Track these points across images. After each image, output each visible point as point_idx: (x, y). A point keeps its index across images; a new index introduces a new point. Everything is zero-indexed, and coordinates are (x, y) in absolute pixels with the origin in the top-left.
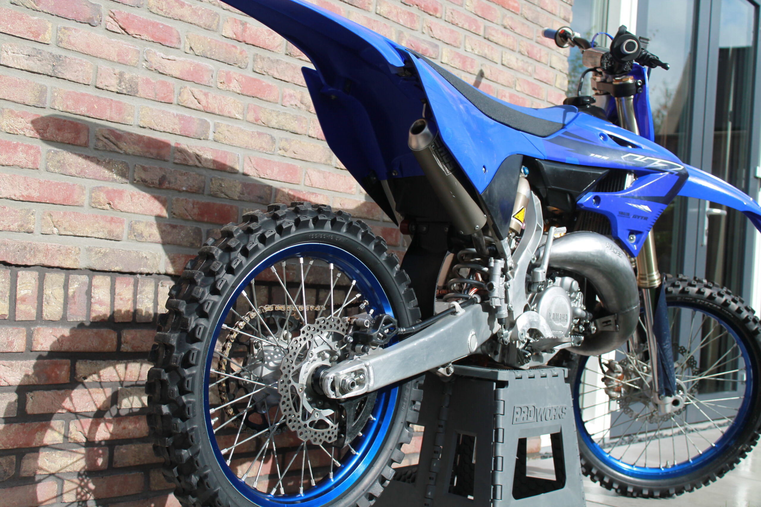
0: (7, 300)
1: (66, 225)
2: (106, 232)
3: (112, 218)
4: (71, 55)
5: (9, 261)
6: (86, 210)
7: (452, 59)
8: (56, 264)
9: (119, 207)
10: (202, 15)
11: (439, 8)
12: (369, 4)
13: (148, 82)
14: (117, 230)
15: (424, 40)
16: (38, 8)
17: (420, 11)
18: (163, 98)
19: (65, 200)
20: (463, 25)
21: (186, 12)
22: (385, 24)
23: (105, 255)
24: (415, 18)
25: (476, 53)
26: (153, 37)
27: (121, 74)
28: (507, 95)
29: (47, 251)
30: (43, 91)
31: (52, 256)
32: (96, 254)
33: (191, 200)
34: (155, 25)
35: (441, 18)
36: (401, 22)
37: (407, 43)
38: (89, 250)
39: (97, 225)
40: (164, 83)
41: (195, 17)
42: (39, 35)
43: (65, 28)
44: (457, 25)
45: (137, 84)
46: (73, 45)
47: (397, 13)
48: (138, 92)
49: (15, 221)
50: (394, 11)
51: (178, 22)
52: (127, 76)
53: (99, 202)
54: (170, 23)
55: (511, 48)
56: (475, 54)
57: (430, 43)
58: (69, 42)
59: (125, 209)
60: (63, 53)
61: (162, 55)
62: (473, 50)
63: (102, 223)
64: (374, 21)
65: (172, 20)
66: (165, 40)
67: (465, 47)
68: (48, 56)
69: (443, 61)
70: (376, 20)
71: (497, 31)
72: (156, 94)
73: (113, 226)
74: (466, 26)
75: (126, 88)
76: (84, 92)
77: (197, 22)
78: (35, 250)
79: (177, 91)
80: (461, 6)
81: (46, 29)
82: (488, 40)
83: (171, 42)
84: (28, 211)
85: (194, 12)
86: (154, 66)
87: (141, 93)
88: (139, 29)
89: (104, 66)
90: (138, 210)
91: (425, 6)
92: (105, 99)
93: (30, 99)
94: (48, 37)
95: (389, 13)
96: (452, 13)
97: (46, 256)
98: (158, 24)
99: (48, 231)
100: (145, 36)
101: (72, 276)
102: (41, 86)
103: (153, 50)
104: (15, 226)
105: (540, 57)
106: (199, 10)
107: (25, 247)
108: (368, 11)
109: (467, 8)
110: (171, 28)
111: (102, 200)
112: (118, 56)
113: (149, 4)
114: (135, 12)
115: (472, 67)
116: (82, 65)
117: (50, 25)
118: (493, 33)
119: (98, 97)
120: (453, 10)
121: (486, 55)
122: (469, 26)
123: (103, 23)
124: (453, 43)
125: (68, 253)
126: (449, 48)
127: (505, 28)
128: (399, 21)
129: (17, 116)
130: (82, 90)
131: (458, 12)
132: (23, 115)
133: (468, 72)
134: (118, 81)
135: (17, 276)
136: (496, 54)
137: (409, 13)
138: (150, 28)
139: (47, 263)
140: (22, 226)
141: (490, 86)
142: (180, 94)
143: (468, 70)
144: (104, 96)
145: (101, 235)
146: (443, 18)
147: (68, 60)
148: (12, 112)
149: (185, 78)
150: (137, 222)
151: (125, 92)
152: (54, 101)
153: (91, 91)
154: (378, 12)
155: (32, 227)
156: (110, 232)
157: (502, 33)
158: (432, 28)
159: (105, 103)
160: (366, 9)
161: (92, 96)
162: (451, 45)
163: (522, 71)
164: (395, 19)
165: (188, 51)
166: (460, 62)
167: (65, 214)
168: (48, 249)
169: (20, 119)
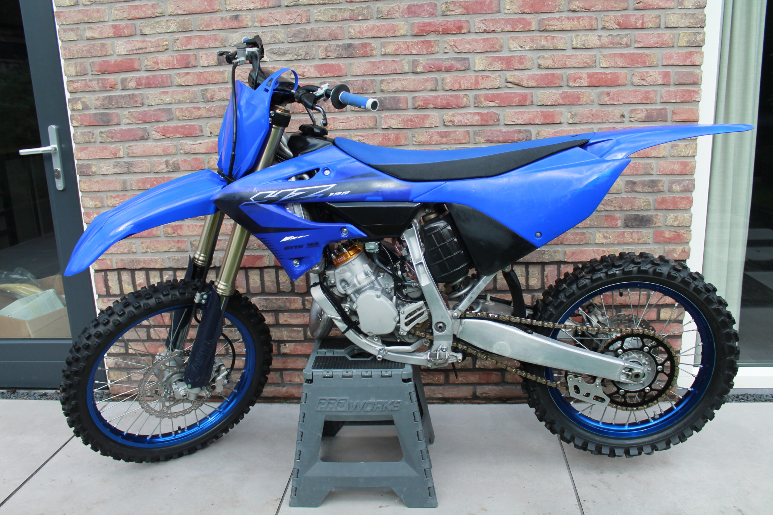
0: (131, 285)
1: (153, 247)
2: (176, 248)
3: (178, 241)
4: (136, 159)
5: (127, 267)
6: (163, 239)
7: (490, 64)
8: (152, 267)
9: (181, 234)
10: (215, 110)
11: (464, 25)
12: (371, 50)
13: (185, 161)
14: (183, 246)
15: (447, 59)
16: (113, 140)
17: (439, 36)
18: (197, 168)
19: (148, 235)
20: (503, 28)
21: (203, 113)
22: (393, 60)
23: (178, 260)
24: (432, 44)
25: (527, 48)
26: (183, 134)
27: (167, 162)
28: (585, 76)
29: (145, 262)
30: (125, 182)
31: (149, 263)
32: (173, 260)
33: (229, 223)
34: (183, 127)
35: (469, 32)
36: (414, 52)
37: (424, 67)
38: (169, 258)
39: (170, 245)
40: (196, 159)
41: (210, 113)
42: (117, 154)
43: (129, 146)
44: (494, 31)
45: (178, 164)
46: (136, 154)
47: (408, 46)
48: (180, 168)
49: (126, 248)
50: (404, 47)
51: (200, 120)
52: (171, 162)
53: (168, 234)
54: (193, 123)
55: (588, 28)
56: (525, 50)
57: (456, 59)
58: (133, 153)
59: (185, 234)
60: (131, 160)
61: (191, 143)
62: (521, 47)
63: (173, 244)
64: (380, 61)
65: (195, 120)
66: (191, 134)
67: (509, 48)
68: (123, 163)
69: (476, 70)
70: (381, 60)
71: (558, 19)
72: (192, 167)
73: (180, 245)
74: (509, 28)
75: (172, 168)
76: (147, 177)
77: (212, 115)
78: (138, 261)
79: (206, 162)
80: (499, 12)
81: (120, 150)
82: (545, 31)
83: (196, 133)
84: (131, 243)
85: (209, 110)
86: (187, 151)
87: (182, 168)
88: (173, 133)
89: (155, 159)
90: (194, 234)
91: (443, 29)
92: (160, 178)
93: (119, 187)
94: (121, 154)
95: (397, 49)
96: (484, 23)
97: (145, 263)
98: (185, 126)
99: (144, 251)
100: (178, 136)
101: (164, 272)
102: (123, 180)
103: (184, 142)
104: (126, 251)
105: (643, 24)
106: (211, 108)
107: (133, 261)
108: (372, 56)
109: (506, 11)
110: (194, 125)
111: (170, 232)
112: (163, 151)
113: (176, 116)
114: (169, 124)
115: (522, 63)
116: (143, 163)
117: (121, 147)
118: (551, 23)
119: (155, 178)
120: (485, 20)
121: (543, 46)
122: (512, 27)
123: (151, 136)
124: (489, 50)
125: (156, 261)
126: (483, 56)
127: (574, 11)
128: (411, 52)
129: (114, 198)
130: (147, 176)
131: (492, 20)
132: (118, 196)
133: (516, 70)
134: (165, 166)
135: (135, 274)
136: (561, 40)
137: (422, 42)
138: (180, 130)
139: (146, 266)
140: (129, 250)
141: (553, 74)
142: (208, 163)
143: (516, 67)
144: (159, 176)
145: (174, 250)
146: (472, 30)
147: (134, 163)
148: (111, 196)
149: (210, 152)
150: (194, 241)
151: (171, 170)
152: (131, 186)
153: (152, 176)
154: (383, 54)
155: (134, 250)
156: (178, 248)
157: (569, 19)
158: (457, 44)
159: (160, 179)
160: (369, 55)
161: (152, 178)
162: (487, 52)
163: (611, 46)
164: (407, 52)
165: (210, 135)
166: (502, 64)
167: (151, 242)
168: (145, 261)
169: (116, 199)
